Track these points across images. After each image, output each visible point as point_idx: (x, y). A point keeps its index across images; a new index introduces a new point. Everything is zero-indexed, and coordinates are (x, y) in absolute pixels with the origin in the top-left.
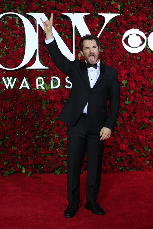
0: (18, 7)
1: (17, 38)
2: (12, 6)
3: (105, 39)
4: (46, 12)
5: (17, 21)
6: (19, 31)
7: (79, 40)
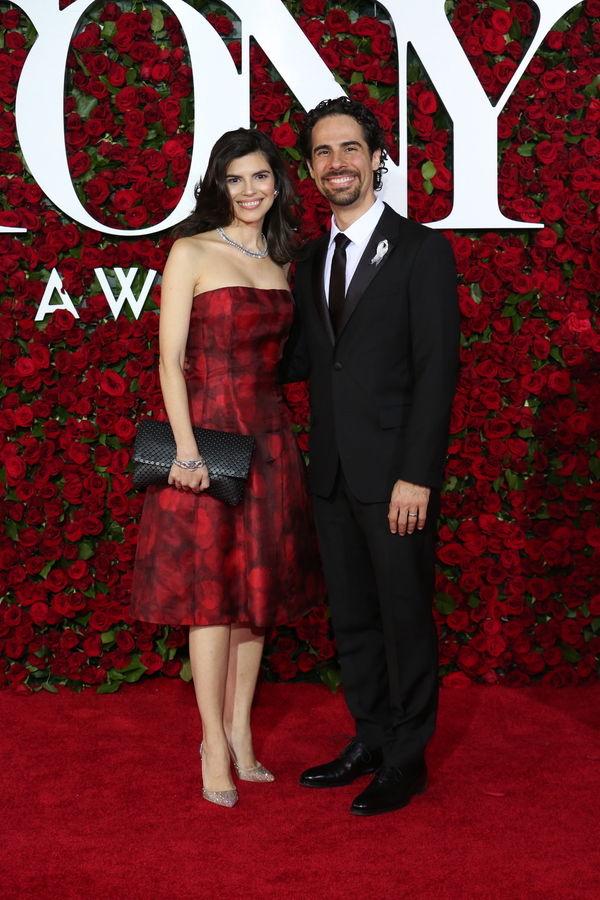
1: (156, 97)
3: (542, 99)
5: (157, 25)
6: (164, 66)
7: (425, 107)
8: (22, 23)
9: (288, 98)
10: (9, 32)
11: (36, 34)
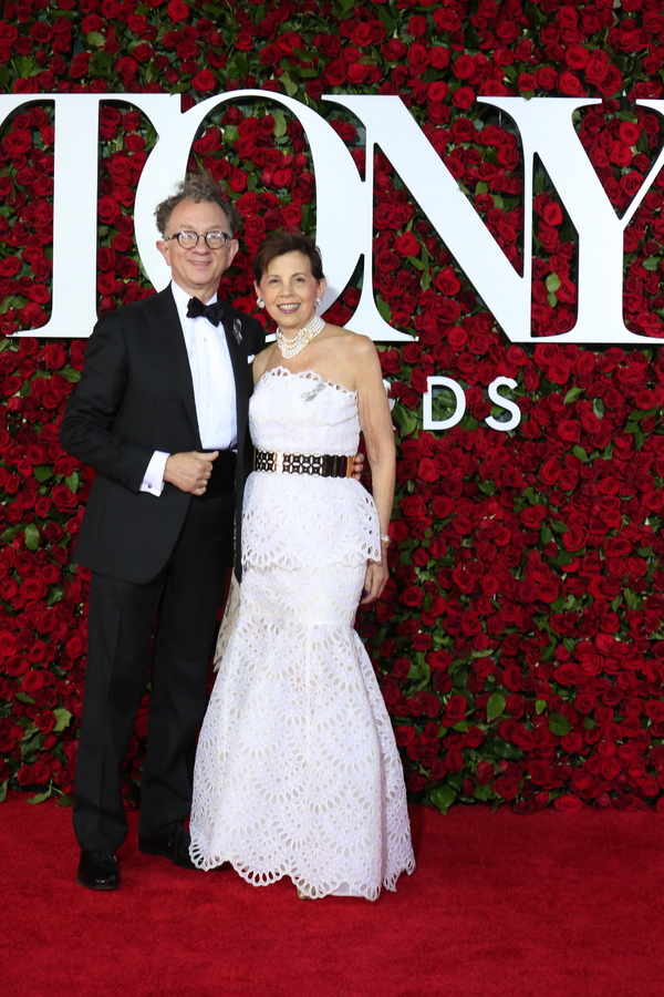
0: (285, 65)
1: (276, 203)
2: (257, 62)
4: (409, 88)
5: (280, 130)
6: (286, 172)
7: (550, 218)
8: (142, 126)
9: (411, 207)
10: (128, 134)
11: (156, 135)
